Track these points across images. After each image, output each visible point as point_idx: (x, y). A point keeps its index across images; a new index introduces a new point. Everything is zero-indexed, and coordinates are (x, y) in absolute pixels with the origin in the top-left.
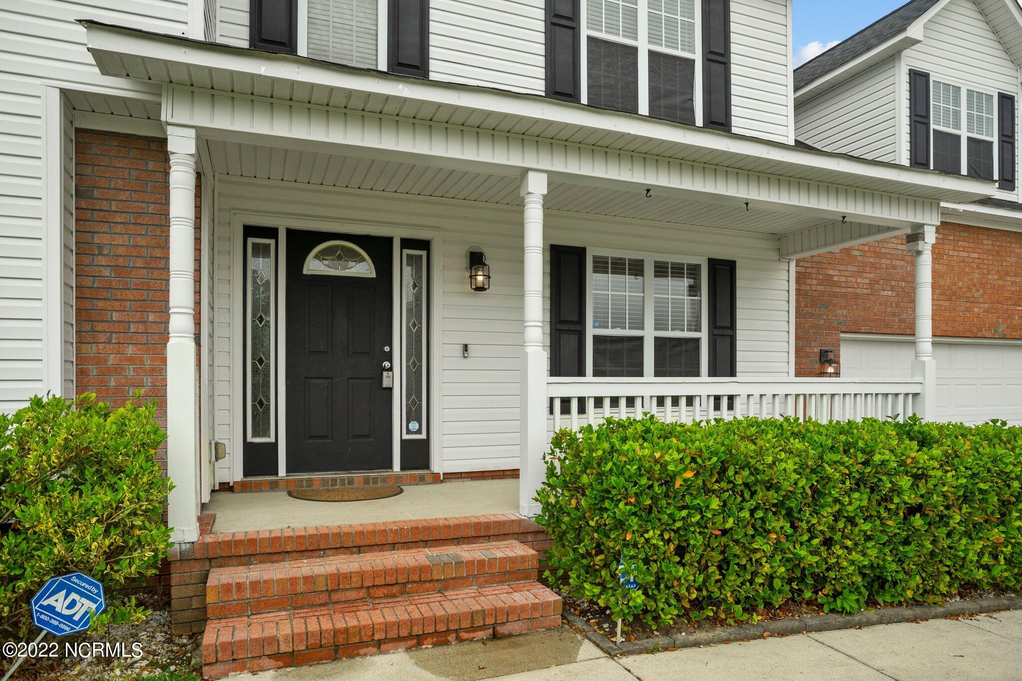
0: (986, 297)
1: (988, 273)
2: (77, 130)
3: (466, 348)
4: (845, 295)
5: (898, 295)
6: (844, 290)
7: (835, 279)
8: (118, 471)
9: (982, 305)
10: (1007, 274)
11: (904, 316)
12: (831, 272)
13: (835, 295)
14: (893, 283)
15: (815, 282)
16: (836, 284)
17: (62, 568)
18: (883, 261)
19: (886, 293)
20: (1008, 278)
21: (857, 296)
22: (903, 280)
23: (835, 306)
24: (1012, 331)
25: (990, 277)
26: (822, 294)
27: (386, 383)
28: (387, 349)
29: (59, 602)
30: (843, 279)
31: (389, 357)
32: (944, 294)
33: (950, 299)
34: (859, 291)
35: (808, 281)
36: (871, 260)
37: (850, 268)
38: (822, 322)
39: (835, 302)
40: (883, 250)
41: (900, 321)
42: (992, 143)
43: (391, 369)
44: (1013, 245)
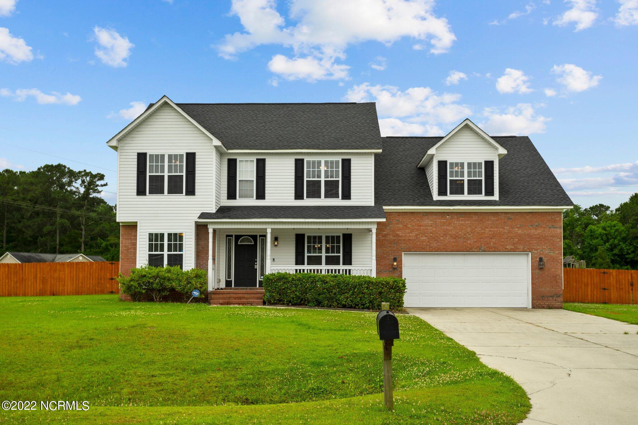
0: (475, 237)
1: (476, 228)
2: (197, 225)
3: (274, 259)
4: (404, 240)
5: (429, 238)
6: (404, 238)
7: (400, 235)
8: (201, 277)
9: (472, 240)
10: (486, 228)
11: (431, 245)
12: (398, 233)
13: (400, 240)
14: (426, 234)
15: (391, 236)
16: (400, 236)
17: (195, 289)
18: (422, 228)
19: (423, 238)
20: (487, 229)
21: (409, 240)
22: (431, 233)
23: (400, 243)
24: (489, 249)
25: (477, 229)
26: (395, 240)
27: (255, 268)
28: (256, 260)
29: (195, 293)
30: (404, 235)
31: (256, 262)
32: (451, 237)
33: (455, 238)
34: (411, 238)
35: (388, 236)
36: (416, 228)
37: (406, 231)
38: (394, 249)
39: (400, 242)
40: (422, 224)
41: (429, 247)
42: (481, 180)
43: (257, 264)
44: (490, 217)
